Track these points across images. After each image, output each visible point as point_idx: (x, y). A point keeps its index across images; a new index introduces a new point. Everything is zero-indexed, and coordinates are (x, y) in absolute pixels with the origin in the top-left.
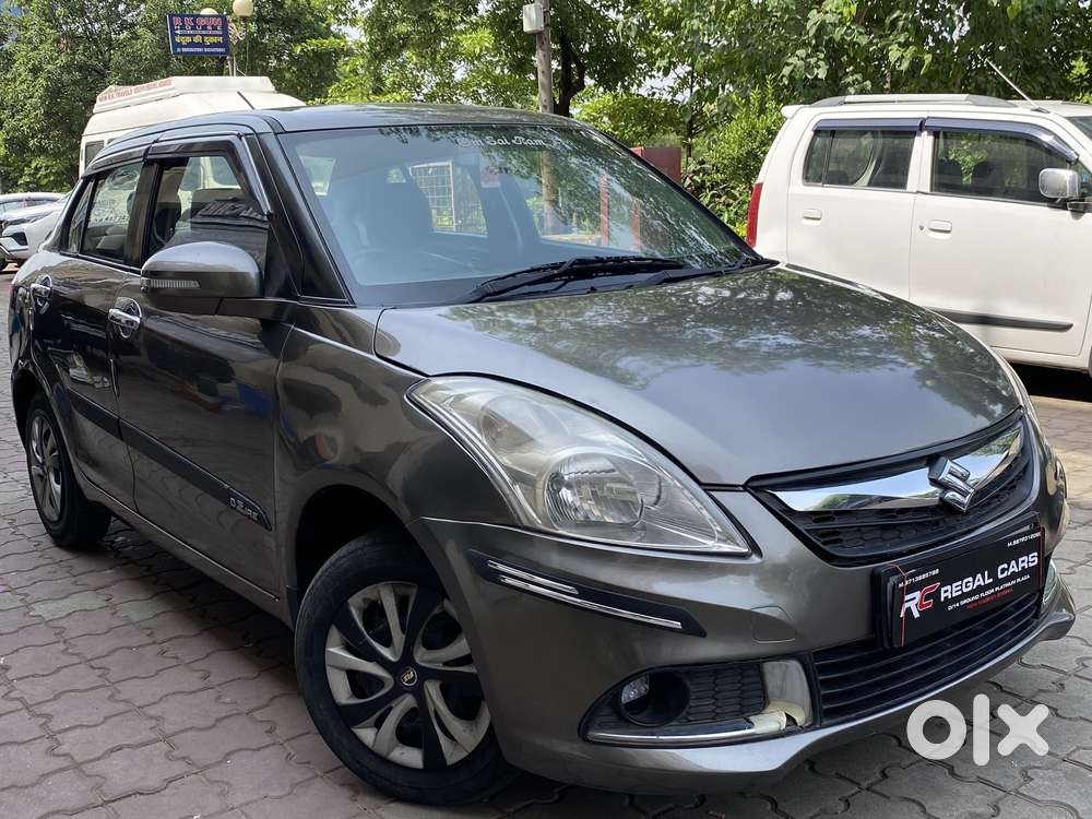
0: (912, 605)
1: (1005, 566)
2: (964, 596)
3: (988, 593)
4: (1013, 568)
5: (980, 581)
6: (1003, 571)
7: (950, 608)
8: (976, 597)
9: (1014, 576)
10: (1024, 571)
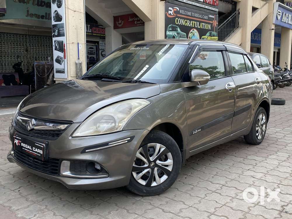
0: (17, 142)
1: (35, 149)
2: (25, 148)
3: (31, 151)
4: (36, 150)
5: (29, 147)
6: (34, 149)
7: (23, 148)
8: (28, 150)
9: (36, 152)
10: (39, 153)
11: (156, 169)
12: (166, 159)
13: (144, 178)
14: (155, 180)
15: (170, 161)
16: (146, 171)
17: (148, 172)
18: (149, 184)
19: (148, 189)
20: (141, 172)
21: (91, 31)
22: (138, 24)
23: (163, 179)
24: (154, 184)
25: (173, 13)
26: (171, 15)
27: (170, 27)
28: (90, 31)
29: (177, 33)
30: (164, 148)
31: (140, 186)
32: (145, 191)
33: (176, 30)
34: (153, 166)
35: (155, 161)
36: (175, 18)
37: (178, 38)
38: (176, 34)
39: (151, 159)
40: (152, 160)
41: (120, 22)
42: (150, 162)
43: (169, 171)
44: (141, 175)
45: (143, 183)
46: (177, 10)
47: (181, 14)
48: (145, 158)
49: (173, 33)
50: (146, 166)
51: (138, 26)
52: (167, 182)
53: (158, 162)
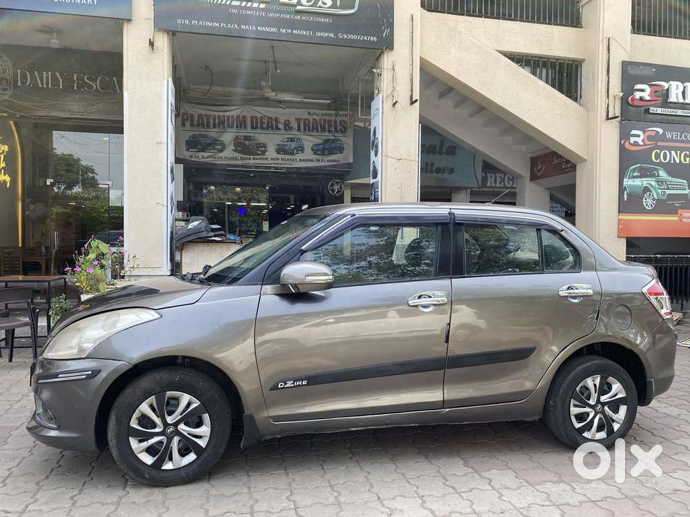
11: (176, 439)
12: (199, 424)
13: (150, 451)
14: (171, 459)
15: (205, 430)
16: (156, 439)
17: (161, 442)
18: (157, 465)
19: (155, 473)
20: (148, 439)
21: (502, 185)
22: (568, 168)
23: (186, 460)
24: (168, 466)
25: (643, 141)
26: (638, 145)
27: (634, 171)
28: (500, 186)
29: (658, 182)
30: (197, 405)
31: (140, 466)
32: (148, 477)
33: (652, 175)
34: (172, 433)
35: (176, 424)
36: (651, 150)
37: (660, 191)
38: (653, 183)
39: (170, 420)
40: (169, 422)
41: (540, 167)
42: (166, 425)
43: (202, 447)
44: (145, 444)
45: (148, 460)
46: (658, 132)
47: (671, 140)
48: (158, 417)
49: (645, 182)
50: (157, 430)
51: (568, 172)
52: (194, 467)
53: (182, 427)
